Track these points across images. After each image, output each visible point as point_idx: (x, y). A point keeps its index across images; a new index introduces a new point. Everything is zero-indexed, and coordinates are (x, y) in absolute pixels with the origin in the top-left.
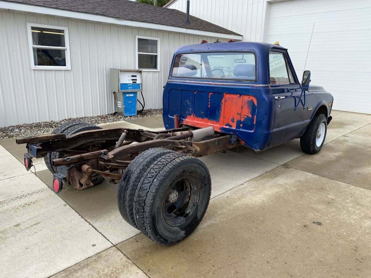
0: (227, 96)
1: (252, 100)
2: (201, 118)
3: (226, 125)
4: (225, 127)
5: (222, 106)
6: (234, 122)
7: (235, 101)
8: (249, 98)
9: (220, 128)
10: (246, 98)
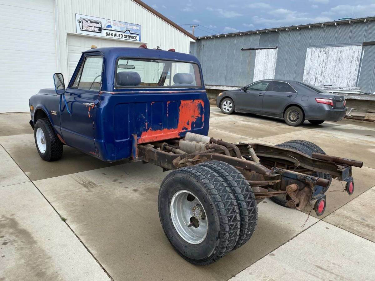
0: (183, 102)
1: (200, 103)
2: (159, 130)
3: (183, 129)
4: (182, 131)
5: (180, 113)
6: (189, 125)
7: (189, 106)
8: (198, 101)
9: (179, 134)
10: (197, 102)
